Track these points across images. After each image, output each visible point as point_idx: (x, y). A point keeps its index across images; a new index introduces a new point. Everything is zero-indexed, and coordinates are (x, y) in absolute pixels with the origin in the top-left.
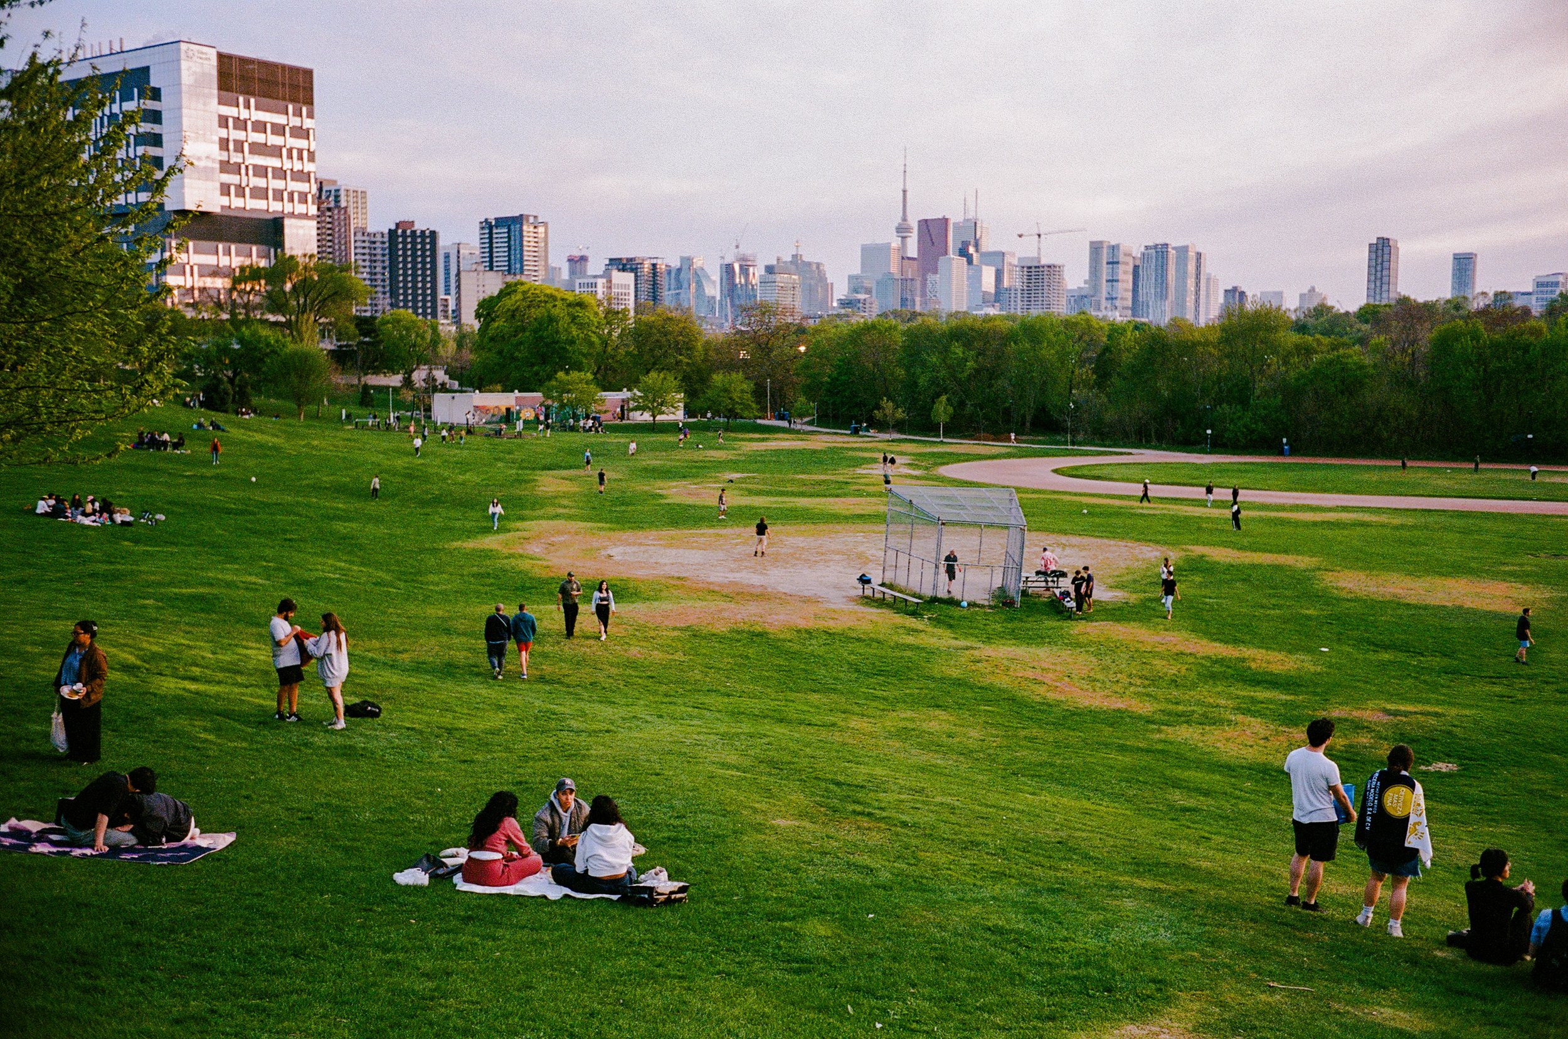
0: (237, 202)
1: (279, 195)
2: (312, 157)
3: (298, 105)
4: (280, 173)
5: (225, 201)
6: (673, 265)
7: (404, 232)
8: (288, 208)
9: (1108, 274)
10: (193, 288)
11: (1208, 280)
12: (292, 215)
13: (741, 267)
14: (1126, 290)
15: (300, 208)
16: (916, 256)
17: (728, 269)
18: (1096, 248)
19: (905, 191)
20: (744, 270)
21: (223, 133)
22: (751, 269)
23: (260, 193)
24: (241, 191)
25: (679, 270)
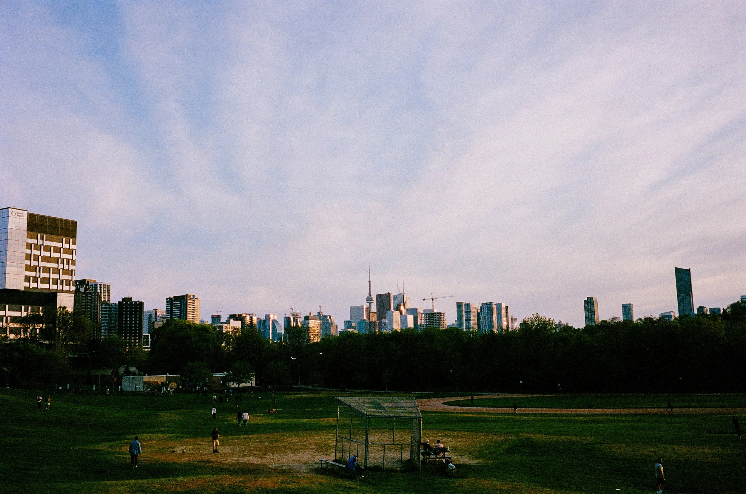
0: (34, 285)
1: (55, 282)
2: (74, 263)
3: (68, 238)
4: (57, 271)
5: (27, 284)
6: (262, 319)
7: (126, 303)
8: (60, 287)
9: (466, 317)
10: (6, 328)
11: (512, 319)
12: (62, 291)
13: (294, 318)
14: (475, 324)
15: (66, 288)
16: (376, 311)
17: (288, 320)
18: (459, 305)
19: (370, 282)
20: (295, 320)
21: (29, 251)
22: (299, 319)
23: (46, 281)
24: (36, 280)
25: (265, 321)
